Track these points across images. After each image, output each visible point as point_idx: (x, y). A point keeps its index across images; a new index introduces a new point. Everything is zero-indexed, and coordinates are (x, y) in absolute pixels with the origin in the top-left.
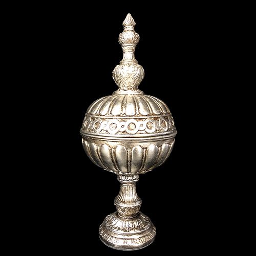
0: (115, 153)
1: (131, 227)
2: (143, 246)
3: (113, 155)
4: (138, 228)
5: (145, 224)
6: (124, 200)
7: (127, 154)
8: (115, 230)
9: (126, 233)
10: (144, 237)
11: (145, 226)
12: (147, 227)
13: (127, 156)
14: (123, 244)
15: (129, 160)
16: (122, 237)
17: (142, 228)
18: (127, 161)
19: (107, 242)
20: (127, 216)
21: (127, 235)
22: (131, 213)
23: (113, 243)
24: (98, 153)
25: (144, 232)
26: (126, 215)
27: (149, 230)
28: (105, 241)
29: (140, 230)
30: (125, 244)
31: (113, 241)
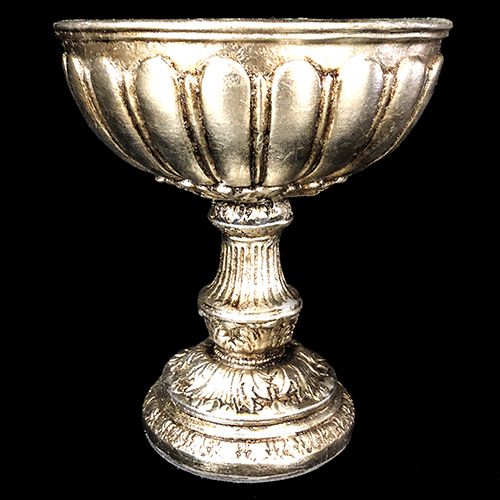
0: (198, 95)
1: (264, 394)
2: (309, 464)
3: (190, 102)
4: (289, 398)
5: (316, 383)
6: (234, 298)
7: (253, 100)
8: (203, 409)
9: (245, 416)
10: (314, 430)
11: (315, 389)
12: (323, 396)
13: (252, 109)
14: (233, 460)
15: (259, 124)
16: (232, 433)
17: (306, 399)
18: (253, 131)
19: (174, 454)
20: (248, 355)
21: (250, 427)
22: (263, 346)
23: (198, 456)
24: (127, 103)
25: (312, 413)
26: (243, 352)
27: (330, 404)
28: (166, 447)
29: (300, 405)
30: (243, 461)
31: (194, 448)
